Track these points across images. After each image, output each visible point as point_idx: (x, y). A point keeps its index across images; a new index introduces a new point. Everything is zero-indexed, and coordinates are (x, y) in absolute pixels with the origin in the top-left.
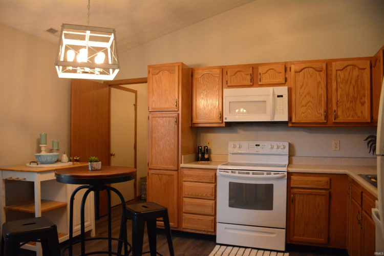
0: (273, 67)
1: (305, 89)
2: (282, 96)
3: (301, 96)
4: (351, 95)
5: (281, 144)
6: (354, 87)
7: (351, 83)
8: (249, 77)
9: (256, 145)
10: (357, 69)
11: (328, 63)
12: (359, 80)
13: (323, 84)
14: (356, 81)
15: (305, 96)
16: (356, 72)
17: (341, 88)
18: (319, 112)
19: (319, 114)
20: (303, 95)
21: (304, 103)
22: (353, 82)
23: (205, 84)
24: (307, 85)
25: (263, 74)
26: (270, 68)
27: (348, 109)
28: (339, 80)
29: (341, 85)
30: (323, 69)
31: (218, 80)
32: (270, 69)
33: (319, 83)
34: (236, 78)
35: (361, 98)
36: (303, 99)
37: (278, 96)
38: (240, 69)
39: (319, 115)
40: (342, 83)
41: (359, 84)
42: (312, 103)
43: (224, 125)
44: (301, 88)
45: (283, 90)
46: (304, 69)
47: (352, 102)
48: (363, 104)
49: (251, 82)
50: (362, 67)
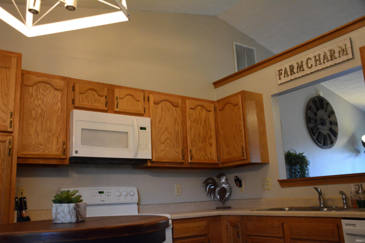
0: (131, 92)
1: (163, 124)
2: (145, 129)
3: (160, 131)
4: (202, 135)
5: (129, 189)
6: (203, 128)
7: (201, 123)
8: (103, 100)
9: (100, 192)
10: (205, 110)
11: (184, 99)
12: (207, 122)
13: (180, 121)
14: (205, 122)
15: (164, 132)
16: (204, 112)
17: (194, 127)
18: (176, 151)
19: (176, 153)
20: (162, 131)
21: (163, 140)
22: (203, 123)
23: (39, 97)
24: (165, 119)
25: (120, 99)
26: (128, 93)
27: (200, 149)
28: (192, 119)
29: (194, 125)
30: (179, 104)
31: (60, 96)
32: (128, 95)
33: (175, 119)
34: (86, 97)
35: (209, 140)
36: (162, 135)
37: (141, 128)
39: (177, 154)
40: (194, 122)
41: (207, 125)
42: (170, 140)
43: (67, 162)
44: (159, 122)
45: (146, 121)
46: (162, 101)
47: (202, 142)
48: (211, 145)
49: (106, 107)
50: (209, 109)
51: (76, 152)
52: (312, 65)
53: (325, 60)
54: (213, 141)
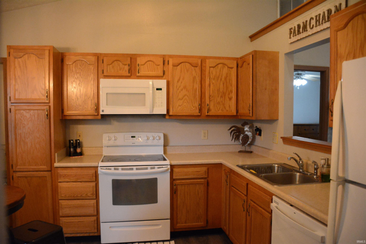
0: (152, 59)
1: (182, 83)
2: (161, 89)
3: (178, 89)
4: (221, 90)
5: (156, 135)
6: (223, 84)
7: (221, 80)
8: (127, 68)
9: (132, 137)
10: (226, 67)
11: (203, 59)
12: (228, 78)
13: (198, 79)
14: (226, 79)
15: (182, 90)
16: (226, 70)
17: (213, 84)
18: (194, 106)
19: (194, 107)
20: (180, 89)
21: (180, 97)
22: (223, 79)
23: (78, 71)
24: (183, 79)
25: (141, 65)
26: (149, 60)
27: (219, 103)
28: (211, 77)
29: (213, 81)
30: (198, 64)
31: (92, 69)
32: (149, 61)
33: (194, 78)
34: (113, 67)
35: (229, 94)
36: (180, 92)
37: (157, 89)
38: (117, 58)
39: (194, 109)
40: (214, 79)
41: (228, 81)
42: (188, 96)
43: (99, 117)
44: (178, 82)
45: (162, 83)
46: (181, 63)
47: (222, 97)
48: (230, 99)
49: (129, 73)
50: (231, 66)
51: (103, 111)
52: (313, 25)
53: (324, 21)
54: (234, 96)
